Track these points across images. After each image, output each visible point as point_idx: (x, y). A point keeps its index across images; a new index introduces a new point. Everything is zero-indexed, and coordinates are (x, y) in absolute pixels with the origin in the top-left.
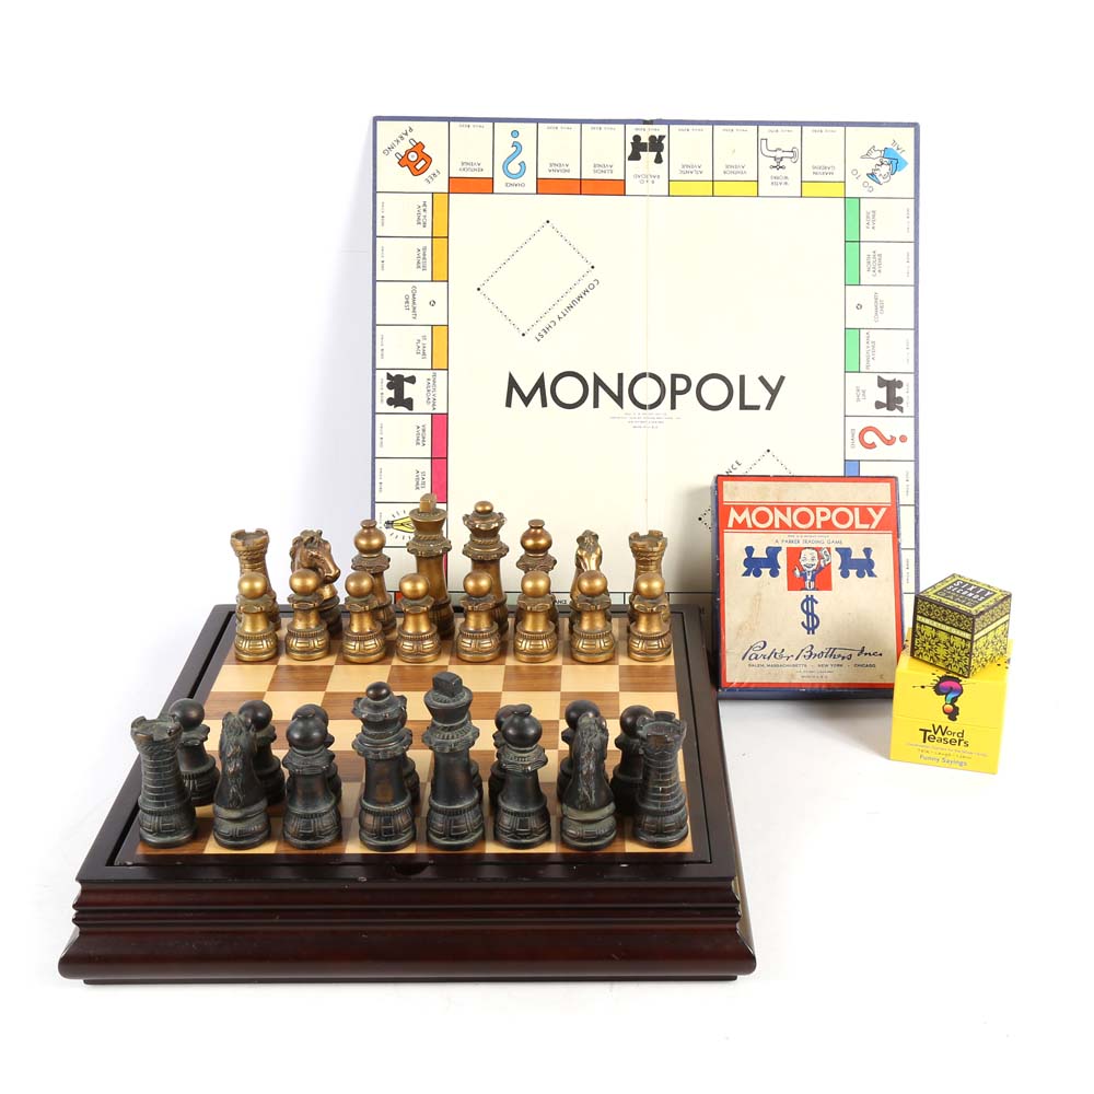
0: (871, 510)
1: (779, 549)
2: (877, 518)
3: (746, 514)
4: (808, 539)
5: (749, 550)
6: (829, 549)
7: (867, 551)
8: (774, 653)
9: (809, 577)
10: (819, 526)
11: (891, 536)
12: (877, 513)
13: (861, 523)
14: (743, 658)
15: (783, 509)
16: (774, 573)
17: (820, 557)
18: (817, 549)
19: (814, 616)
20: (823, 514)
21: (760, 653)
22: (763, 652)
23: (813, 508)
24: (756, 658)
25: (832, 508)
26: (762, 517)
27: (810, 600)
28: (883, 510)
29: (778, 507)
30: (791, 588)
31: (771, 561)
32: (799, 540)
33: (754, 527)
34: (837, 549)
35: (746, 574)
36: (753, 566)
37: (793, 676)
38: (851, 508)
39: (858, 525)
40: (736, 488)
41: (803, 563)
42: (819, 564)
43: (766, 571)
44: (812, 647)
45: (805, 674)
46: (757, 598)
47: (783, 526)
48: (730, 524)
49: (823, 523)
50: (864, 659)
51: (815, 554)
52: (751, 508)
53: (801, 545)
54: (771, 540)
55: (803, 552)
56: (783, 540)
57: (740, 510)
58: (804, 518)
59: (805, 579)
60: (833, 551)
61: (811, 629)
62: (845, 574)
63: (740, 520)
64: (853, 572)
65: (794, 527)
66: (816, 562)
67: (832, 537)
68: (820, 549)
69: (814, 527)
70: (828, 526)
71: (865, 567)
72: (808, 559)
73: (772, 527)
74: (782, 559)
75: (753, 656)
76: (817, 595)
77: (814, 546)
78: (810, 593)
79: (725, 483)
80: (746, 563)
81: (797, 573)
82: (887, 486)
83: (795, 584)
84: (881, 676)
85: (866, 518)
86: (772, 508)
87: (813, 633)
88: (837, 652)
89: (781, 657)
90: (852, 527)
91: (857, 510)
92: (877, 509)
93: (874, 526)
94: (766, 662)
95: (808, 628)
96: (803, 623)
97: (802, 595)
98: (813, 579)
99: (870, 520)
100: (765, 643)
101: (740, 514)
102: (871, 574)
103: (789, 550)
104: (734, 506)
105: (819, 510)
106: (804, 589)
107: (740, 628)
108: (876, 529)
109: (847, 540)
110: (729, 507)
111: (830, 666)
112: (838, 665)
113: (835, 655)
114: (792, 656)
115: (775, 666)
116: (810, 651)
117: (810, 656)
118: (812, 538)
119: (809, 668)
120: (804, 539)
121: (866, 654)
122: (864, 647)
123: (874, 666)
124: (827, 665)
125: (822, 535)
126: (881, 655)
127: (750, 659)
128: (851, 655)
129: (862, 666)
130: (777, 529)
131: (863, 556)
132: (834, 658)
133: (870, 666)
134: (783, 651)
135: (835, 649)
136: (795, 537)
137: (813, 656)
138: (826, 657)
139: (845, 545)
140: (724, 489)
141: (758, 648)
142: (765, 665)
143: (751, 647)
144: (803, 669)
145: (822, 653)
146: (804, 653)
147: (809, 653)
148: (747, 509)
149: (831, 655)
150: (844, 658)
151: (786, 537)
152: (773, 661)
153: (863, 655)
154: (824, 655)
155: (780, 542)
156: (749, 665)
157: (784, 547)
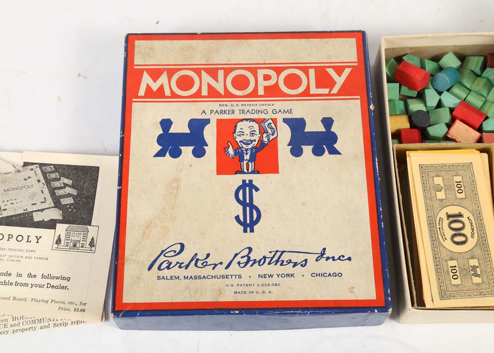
0: (331, 72)
1: (207, 121)
2: (340, 81)
3: (163, 79)
4: (246, 108)
5: (166, 124)
6: (275, 121)
7: (328, 122)
8: (195, 259)
9: (247, 157)
10: (261, 92)
11: (358, 102)
12: (340, 75)
13: (318, 87)
14: (150, 269)
15: (213, 72)
16: (199, 152)
17: (262, 131)
18: (259, 122)
19: (253, 207)
20: (267, 78)
21: (174, 260)
22: (179, 258)
23: (254, 71)
24: (168, 268)
25: (278, 71)
27: (248, 186)
28: (347, 71)
29: (207, 71)
30: (221, 170)
32: (235, 110)
33: (174, 95)
34: (286, 121)
35: (160, 154)
37: (220, 292)
38: (305, 70)
39: (313, 90)
40: (152, 49)
41: (238, 139)
42: (261, 140)
43: (187, 151)
44: (250, 249)
45: (240, 289)
46: (175, 186)
47: (213, 93)
48: (142, 92)
49: (266, 88)
50: (325, 266)
51: (256, 127)
52: (171, 73)
53: (237, 116)
54: (196, 111)
55: (239, 125)
56: (211, 110)
57: (155, 74)
58: (242, 82)
59: (241, 159)
60: (281, 125)
62: (296, 152)
63: (155, 87)
64: (307, 150)
65: (228, 94)
66: (257, 138)
68: (264, 120)
69: (254, 94)
70: (273, 92)
72: (246, 132)
73: (198, 94)
74: (210, 134)
75: (165, 265)
76: (258, 180)
77: (255, 116)
78: (247, 177)
79: (137, 43)
80: (160, 140)
81: (231, 151)
82: (352, 42)
84: (351, 290)
85: (324, 80)
86: (198, 72)
87: (252, 231)
88: (285, 257)
89: (205, 265)
90: (306, 93)
91: (312, 72)
92: (339, 70)
93: (335, 90)
94: (182, 272)
95: (244, 224)
96: (237, 218)
97: (237, 180)
98: (252, 159)
99: (331, 83)
100: (182, 246)
101: (155, 78)
102: (334, 151)
103: (220, 122)
104: (148, 71)
105: (261, 73)
106: (242, 172)
107: (148, 227)
108: (339, 93)
109: (300, 109)
110: (141, 72)
111: (275, 276)
112: (288, 275)
113: (283, 261)
114: (221, 263)
115: (196, 278)
116: (247, 256)
117: (247, 263)
118: (253, 107)
119: (245, 280)
120: (241, 108)
121: (328, 258)
122: (324, 249)
123: (340, 275)
124: (271, 276)
125: (265, 103)
126: (349, 259)
127: (159, 269)
128: (306, 260)
129: (323, 275)
130: (204, 97)
131: (322, 129)
132: (281, 265)
133: (335, 275)
134: (208, 255)
135: (283, 252)
136: (229, 106)
137: (251, 263)
138: (269, 263)
139: (296, 115)
140: (136, 50)
141: (172, 254)
142: (181, 277)
143: (163, 251)
144: (237, 281)
145: (265, 258)
146: (238, 259)
147: (245, 259)
148: (165, 73)
149: (277, 261)
150: (295, 264)
151: (215, 106)
152: (193, 270)
153: (323, 260)
154: (268, 260)
155: (208, 112)
156: (159, 278)
157: (214, 118)
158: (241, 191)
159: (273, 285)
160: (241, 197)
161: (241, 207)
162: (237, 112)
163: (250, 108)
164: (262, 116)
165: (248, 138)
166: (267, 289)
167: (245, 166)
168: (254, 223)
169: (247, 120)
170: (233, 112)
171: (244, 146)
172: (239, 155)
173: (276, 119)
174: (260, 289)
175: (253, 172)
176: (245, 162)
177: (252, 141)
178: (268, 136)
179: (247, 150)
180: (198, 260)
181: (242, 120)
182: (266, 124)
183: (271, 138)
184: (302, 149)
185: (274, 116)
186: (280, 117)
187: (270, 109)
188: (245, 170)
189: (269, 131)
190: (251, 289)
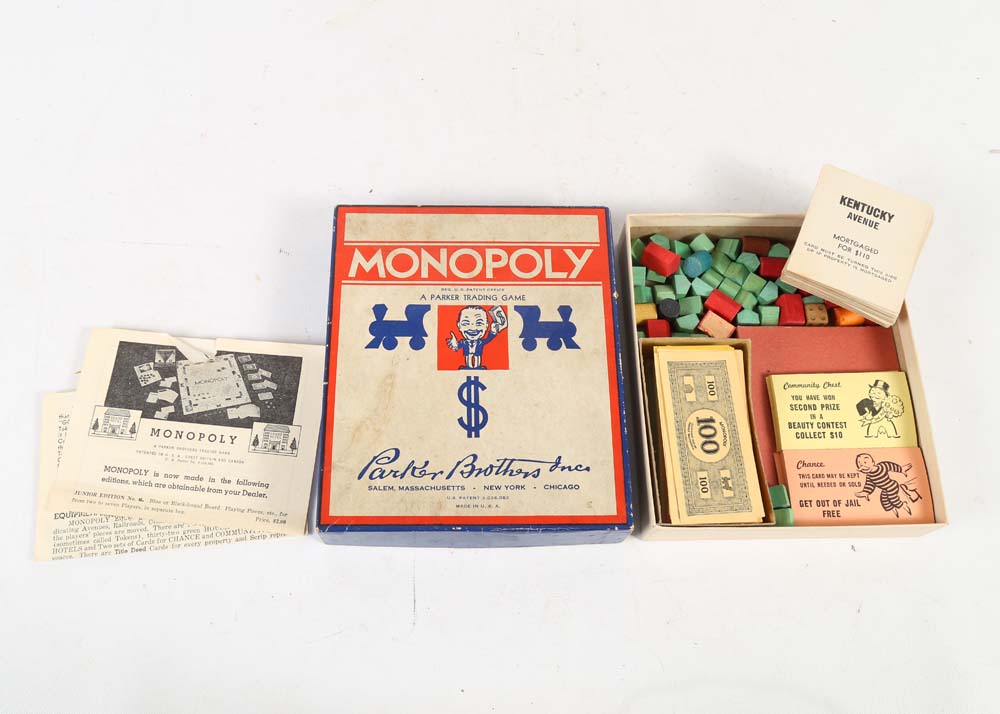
0: (570, 253)
1: (427, 308)
2: (579, 263)
3: (377, 258)
4: (472, 294)
5: (380, 310)
6: (505, 309)
7: (565, 311)
8: (412, 468)
9: (472, 350)
10: (489, 274)
11: (600, 289)
12: (579, 258)
13: (554, 270)
14: (359, 478)
15: (434, 251)
16: (418, 344)
17: (491, 320)
18: (487, 309)
19: (479, 408)
20: (497, 258)
21: (388, 468)
22: (394, 466)
23: (482, 251)
24: (381, 477)
25: (510, 250)
26: (402, 263)
27: (474, 384)
28: (588, 253)
29: (426, 249)
31: (412, 327)
32: (459, 295)
33: (389, 277)
34: (517, 308)
35: (373, 345)
36: (384, 333)
37: (440, 506)
38: (540, 250)
39: (549, 274)
40: (364, 223)
41: (463, 329)
42: (489, 330)
43: (404, 341)
44: (475, 457)
45: (463, 502)
46: (389, 382)
47: (434, 275)
48: (353, 273)
49: (495, 270)
50: (560, 477)
51: (483, 315)
52: (386, 251)
53: (462, 302)
54: (414, 295)
55: (465, 313)
56: (431, 295)
57: (368, 252)
58: (466, 263)
59: (466, 352)
60: (512, 313)
61: (473, 428)
62: (529, 345)
63: (368, 267)
64: (542, 342)
65: (452, 277)
66: (484, 328)
67: (511, 290)
68: (492, 308)
69: (482, 277)
70: (503, 275)
71: (561, 334)
72: (472, 322)
73: (417, 276)
74: (430, 322)
75: (377, 473)
76: (484, 376)
77: (482, 303)
78: (473, 374)
79: (348, 216)
80: (373, 328)
81: (454, 343)
82: (594, 219)
83: (449, 360)
84: (589, 504)
85: (561, 262)
86: (417, 250)
87: (477, 435)
88: (515, 466)
89: (423, 474)
90: (541, 277)
91: (548, 253)
92: (579, 252)
93: (574, 275)
94: (396, 482)
95: (468, 428)
96: (460, 421)
97: (460, 377)
98: (479, 352)
99: (570, 267)
100: (397, 452)
101: (368, 258)
102: (572, 345)
103: (441, 309)
104: (360, 248)
105: (489, 253)
106: (466, 367)
107: (358, 429)
108: (578, 278)
109: (533, 296)
110: (352, 249)
111: (503, 488)
112: (518, 487)
113: (512, 471)
114: (442, 472)
115: (412, 489)
116: (471, 464)
117: (471, 473)
118: (479, 293)
119: (469, 492)
120: (466, 293)
121: (563, 468)
122: (560, 458)
123: (577, 487)
124: (499, 488)
125: (493, 287)
126: (588, 469)
127: (371, 477)
128: (539, 470)
129: (558, 487)
130: (424, 279)
131: (559, 319)
132: (511, 475)
133: (571, 487)
134: (427, 463)
135: (512, 460)
136: (452, 290)
137: (475, 472)
138: (497, 473)
139: (529, 302)
140: (347, 224)
141: (386, 460)
142: (396, 488)
143: (375, 458)
144: (459, 493)
145: (491, 467)
146: (461, 467)
147: (469, 468)
148: (380, 251)
149: (506, 471)
150: (526, 475)
151: (437, 290)
152: (409, 480)
153: (558, 470)
154: (495, 470)
155: (428, 297)
156: (370, 488)
157: (435, 305)
158: (465, 390)
159: (501, 498)
160: (465, 397)
161: (465, 408)
162: (462, 298)
163: (477, 294)
164: (490, 303)
165: (474, 328)
166: (494, 503)
167: (470, 361)
168: (479, 426)
169: (473, 307)
170: (457, 298)
171: (470, 337)
172: (464, 347)
173: (506, 307)
174: (486, 503)
175: (479, 368)
176: (470, 356)
177: (478, 332)
178: (497, 326)
179: (472, 342)
180: (415, 468)
181: (467, 307)
182: (495, 312)
183: (501, 328)
184: (536, 342)
185: (504, 303)
186: (511, 304)
187: (499, 295)
188: (471, 366)
189: (499, 320)
190: (475, 502)
